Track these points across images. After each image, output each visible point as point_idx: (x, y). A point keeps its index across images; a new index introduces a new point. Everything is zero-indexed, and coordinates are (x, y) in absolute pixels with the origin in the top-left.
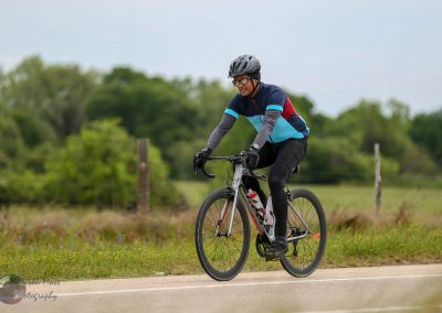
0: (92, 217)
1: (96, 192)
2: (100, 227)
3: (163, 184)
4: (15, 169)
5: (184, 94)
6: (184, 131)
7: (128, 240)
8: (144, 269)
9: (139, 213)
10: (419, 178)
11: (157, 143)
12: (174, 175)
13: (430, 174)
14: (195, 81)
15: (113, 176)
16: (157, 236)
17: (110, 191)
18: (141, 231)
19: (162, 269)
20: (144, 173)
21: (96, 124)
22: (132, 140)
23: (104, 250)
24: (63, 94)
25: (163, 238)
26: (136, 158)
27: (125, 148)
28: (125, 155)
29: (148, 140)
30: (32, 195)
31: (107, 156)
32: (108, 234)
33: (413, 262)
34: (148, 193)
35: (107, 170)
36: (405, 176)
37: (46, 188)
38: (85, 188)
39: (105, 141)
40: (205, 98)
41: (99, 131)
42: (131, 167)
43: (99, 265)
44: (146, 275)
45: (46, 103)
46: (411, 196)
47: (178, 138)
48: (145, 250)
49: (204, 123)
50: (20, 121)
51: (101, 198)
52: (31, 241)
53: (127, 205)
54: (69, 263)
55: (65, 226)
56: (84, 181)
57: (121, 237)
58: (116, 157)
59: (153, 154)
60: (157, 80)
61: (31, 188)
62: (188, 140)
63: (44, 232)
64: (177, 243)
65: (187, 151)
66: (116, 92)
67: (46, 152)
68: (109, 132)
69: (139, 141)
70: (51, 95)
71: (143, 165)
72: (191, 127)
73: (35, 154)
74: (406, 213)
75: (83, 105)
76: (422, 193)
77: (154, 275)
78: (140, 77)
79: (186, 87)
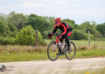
0: (25, 47)
1: (27, 42)
2: (27, 50)
3: (41, 40)
4: (8, 37)
5: (46, 20)
6: (46, 28)
7: (34, 53)
9: (36, 46)
10: (98, 38)
11: (40, 31)
12: (44, 38)
13: (101, 37)
14: (48, 17)
15: (30, 38)
16: (40, 52)
17: (30, 41)
18: (36, 50)
19: (41, 59)
20: (37, 38)
21: (26, 26)
22: (34, 30)
23: (28, 55)
26: (35, 34)
27: (33, 32)
28: (33, 33)
29: (38, 30)
30: (12, 42)
31: (29, 34)
32: (29, 51)
33: (97, 57)
34: (38, 42)
35: (29, 37)
36: (96, 38)
37: (16, 41)
38: (24, 41)
39: (28, 30)
40: (51, 21)
41: (27, 28)
42: (34, 36)
44: (37, 60)
45: (16, 22)
46: (97, 42)
47: (45, 30)
48: (38, 55)
49: (50, 26)
50: (10, 26)
52: (12, 53)
53: (33, 44)
54: (20, 58)
55: (19, 49)
56: (24, 39)
57: (32, 52)
58: (31, 34)
59: (39, 33)
60: (40, 17)
61: (12, 41)
62: (47, 30)
63: (15, 51)
64: (44, 53)
65: (46, 32)
66: (31, 19)
67: (15, 33)
68: (29, 28)
69: (36, 31)
70: (16, 20)
71: (37, 36)
72: (48, 27)
73: (13, 33)
74: (96, 46)
75: (24, 22)
76: (99, 42)
77: (39, 60)
78: (36, 16)
79: (46, 19)
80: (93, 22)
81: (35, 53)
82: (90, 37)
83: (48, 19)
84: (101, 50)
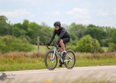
0: (85, 54)
1: (86, 49)
2: (86, 56)
3: (99, 48)
4: (70, 45)
5: (103, 30)
6: (103, 37)
7: (92, 59)
8: (95, 65)
9: (94, 53)
11: (98, 39)
12: (101, 46)
14: (105, 27)
15: (89, 46)
17: (89, 49)
18: (94, 57)
19: (99, 65)
20: (95, 46)
22: (93, 39)
23: (87, 61)
24: (79, 30)
25: (99, 59)
26: (93, 42)
27: (91, 41)
28: (92, 42)
29: (96, 39)
31: (88, 42)
32: (88, 58)
34: (96, 50)
37: (76, 48)
38: (84, 48)
39: (87, 39)
40: (107, 30)
41: (86, 37)
42: (93, 44)
43: (86, 64)
44: (95, 66)
45: (76, 32)
47: (102, 38)
48: (96, 61)
49: (107, 35)
51: (87, 50)
53: (92, 52)
54: (80, 63)
55: (80, 56)
56: (84, 47)
58: (90, 42)
59: (97, 42)
60: (98, 27)
62: (104, 39)
64: (102, 60)
65: (104, 41)
66: (90, 29)
67: (76, 42)
68: (88, 37)
70: (77, 30)
71: (95, 44)
72: (105, 36)
73: (74, 42)
75: (83, 32)
77: (97, 66)
78: (95, 26)
79: (103, 28)
81: (94, 59)
83: (104, 28)
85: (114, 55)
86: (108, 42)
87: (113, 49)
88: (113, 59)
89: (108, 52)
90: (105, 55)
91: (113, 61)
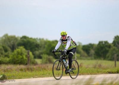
0: (18, 66)
1: (19, 61)
2: (20, 68)
3: (33, 59)
4: (2, 57)
5: (37, 42)
6: (37, 49)
9: (28, 65)
10: (84, 58)
12: (35, 58)
13: (86, 57)
15: (23, 58)
16: (32, 70)
17: (22, 61)
18: (28, 69)
19: (33, 77)
21: (19, 47)
22: (26, 51)
23: (21, 73)
24: (12, 41)
25: (33, 71)
26: (27, 54)
28: (25, 54)
29: (29, 51)
30: (6, 62)
31: (21, 54)
32: (21, 70)
33: (83, 75)
34: (29, 62)
35: (21, 57)
36: (82, 57)
37: (9, 60)
38: (17, 61)
39: (21, 51)
40: (41, 42)
42: (26, 56)
43: (19, 76)
44: (29, 78)
45: (9, 43)
46: (82, 61)
47: (35, 50)
48: (29, 73)
49: (41, 47)
50: (3, 47)
51: (20, 62)
52: (6, 71)
53: (25, 64)
55: (12, 68)
56: (17, 59)
57: (24, 70)
58: (23, 54)
59: (31, 53)
60: (31, 38)
61: (6, 60)
62: (38, 50)
63: (8, 70)
64: (35, 71)
65: (37, 53)
66: (23, 41)
67: (9, 53)
68: (22, 49)
70: (10, 42)
71: (28, 56)
72: (38, 48)
73: (6, 54)
74: (81, 65)
75: (16, 44)
76: (85, 61)
77: (31, 78)
78: (28, 38)
79: (37, 40)
80: (79, 43)
81: (27, 71)
82: (77, 57)
84: (86, 68)
85: (48, 67)
86: (42, 53)
87: (46, 60)
88: (47, 71)
89: (41, 64)
90: (39, 67)
91: (47, 73)
